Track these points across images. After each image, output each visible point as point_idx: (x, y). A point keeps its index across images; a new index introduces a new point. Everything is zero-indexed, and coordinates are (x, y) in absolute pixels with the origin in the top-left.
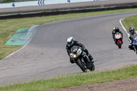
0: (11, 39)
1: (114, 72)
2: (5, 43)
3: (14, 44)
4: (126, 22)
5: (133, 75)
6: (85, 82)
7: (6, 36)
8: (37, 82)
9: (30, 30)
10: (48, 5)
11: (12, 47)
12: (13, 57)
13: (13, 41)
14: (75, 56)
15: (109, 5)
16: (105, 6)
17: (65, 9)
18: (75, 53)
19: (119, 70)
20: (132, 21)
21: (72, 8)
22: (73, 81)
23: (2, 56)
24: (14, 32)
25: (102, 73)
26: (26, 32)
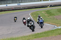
1: (27, 36)
5: (35, 38)
14: (30, 25)
18: (31, 24)
19: (30, 36)
20: (35, 14)
21: (8, 9)
25: (22, 37)
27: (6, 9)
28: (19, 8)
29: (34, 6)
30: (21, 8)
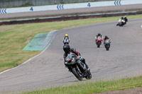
0: (29, 44)
2: (22, 48)
3: (32, 49)
6: (105, 89)
7: (23, 40)
8: (56, 89)
9: (48, 35)
10: (68, 9)
11: (30, 52)
12: (31, 62)
13: (30, 46)
15: (130, 10)
19: (141, 77)
22: (93, 87)
23: (20, 62)
24: (32, 37)
26: (44, 37)
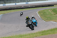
4: (39, 12)
5: (42, 35)
16: (31, 6)
17: (14, 7)
20: (42, 12)
21: (17, 7)
22: (18, 37)
25: (30, 34)
27: (15, 7)
28: (27, 6)
29: (41, 5)
30: (29, 6)
